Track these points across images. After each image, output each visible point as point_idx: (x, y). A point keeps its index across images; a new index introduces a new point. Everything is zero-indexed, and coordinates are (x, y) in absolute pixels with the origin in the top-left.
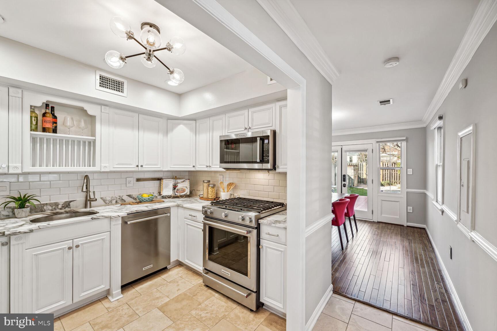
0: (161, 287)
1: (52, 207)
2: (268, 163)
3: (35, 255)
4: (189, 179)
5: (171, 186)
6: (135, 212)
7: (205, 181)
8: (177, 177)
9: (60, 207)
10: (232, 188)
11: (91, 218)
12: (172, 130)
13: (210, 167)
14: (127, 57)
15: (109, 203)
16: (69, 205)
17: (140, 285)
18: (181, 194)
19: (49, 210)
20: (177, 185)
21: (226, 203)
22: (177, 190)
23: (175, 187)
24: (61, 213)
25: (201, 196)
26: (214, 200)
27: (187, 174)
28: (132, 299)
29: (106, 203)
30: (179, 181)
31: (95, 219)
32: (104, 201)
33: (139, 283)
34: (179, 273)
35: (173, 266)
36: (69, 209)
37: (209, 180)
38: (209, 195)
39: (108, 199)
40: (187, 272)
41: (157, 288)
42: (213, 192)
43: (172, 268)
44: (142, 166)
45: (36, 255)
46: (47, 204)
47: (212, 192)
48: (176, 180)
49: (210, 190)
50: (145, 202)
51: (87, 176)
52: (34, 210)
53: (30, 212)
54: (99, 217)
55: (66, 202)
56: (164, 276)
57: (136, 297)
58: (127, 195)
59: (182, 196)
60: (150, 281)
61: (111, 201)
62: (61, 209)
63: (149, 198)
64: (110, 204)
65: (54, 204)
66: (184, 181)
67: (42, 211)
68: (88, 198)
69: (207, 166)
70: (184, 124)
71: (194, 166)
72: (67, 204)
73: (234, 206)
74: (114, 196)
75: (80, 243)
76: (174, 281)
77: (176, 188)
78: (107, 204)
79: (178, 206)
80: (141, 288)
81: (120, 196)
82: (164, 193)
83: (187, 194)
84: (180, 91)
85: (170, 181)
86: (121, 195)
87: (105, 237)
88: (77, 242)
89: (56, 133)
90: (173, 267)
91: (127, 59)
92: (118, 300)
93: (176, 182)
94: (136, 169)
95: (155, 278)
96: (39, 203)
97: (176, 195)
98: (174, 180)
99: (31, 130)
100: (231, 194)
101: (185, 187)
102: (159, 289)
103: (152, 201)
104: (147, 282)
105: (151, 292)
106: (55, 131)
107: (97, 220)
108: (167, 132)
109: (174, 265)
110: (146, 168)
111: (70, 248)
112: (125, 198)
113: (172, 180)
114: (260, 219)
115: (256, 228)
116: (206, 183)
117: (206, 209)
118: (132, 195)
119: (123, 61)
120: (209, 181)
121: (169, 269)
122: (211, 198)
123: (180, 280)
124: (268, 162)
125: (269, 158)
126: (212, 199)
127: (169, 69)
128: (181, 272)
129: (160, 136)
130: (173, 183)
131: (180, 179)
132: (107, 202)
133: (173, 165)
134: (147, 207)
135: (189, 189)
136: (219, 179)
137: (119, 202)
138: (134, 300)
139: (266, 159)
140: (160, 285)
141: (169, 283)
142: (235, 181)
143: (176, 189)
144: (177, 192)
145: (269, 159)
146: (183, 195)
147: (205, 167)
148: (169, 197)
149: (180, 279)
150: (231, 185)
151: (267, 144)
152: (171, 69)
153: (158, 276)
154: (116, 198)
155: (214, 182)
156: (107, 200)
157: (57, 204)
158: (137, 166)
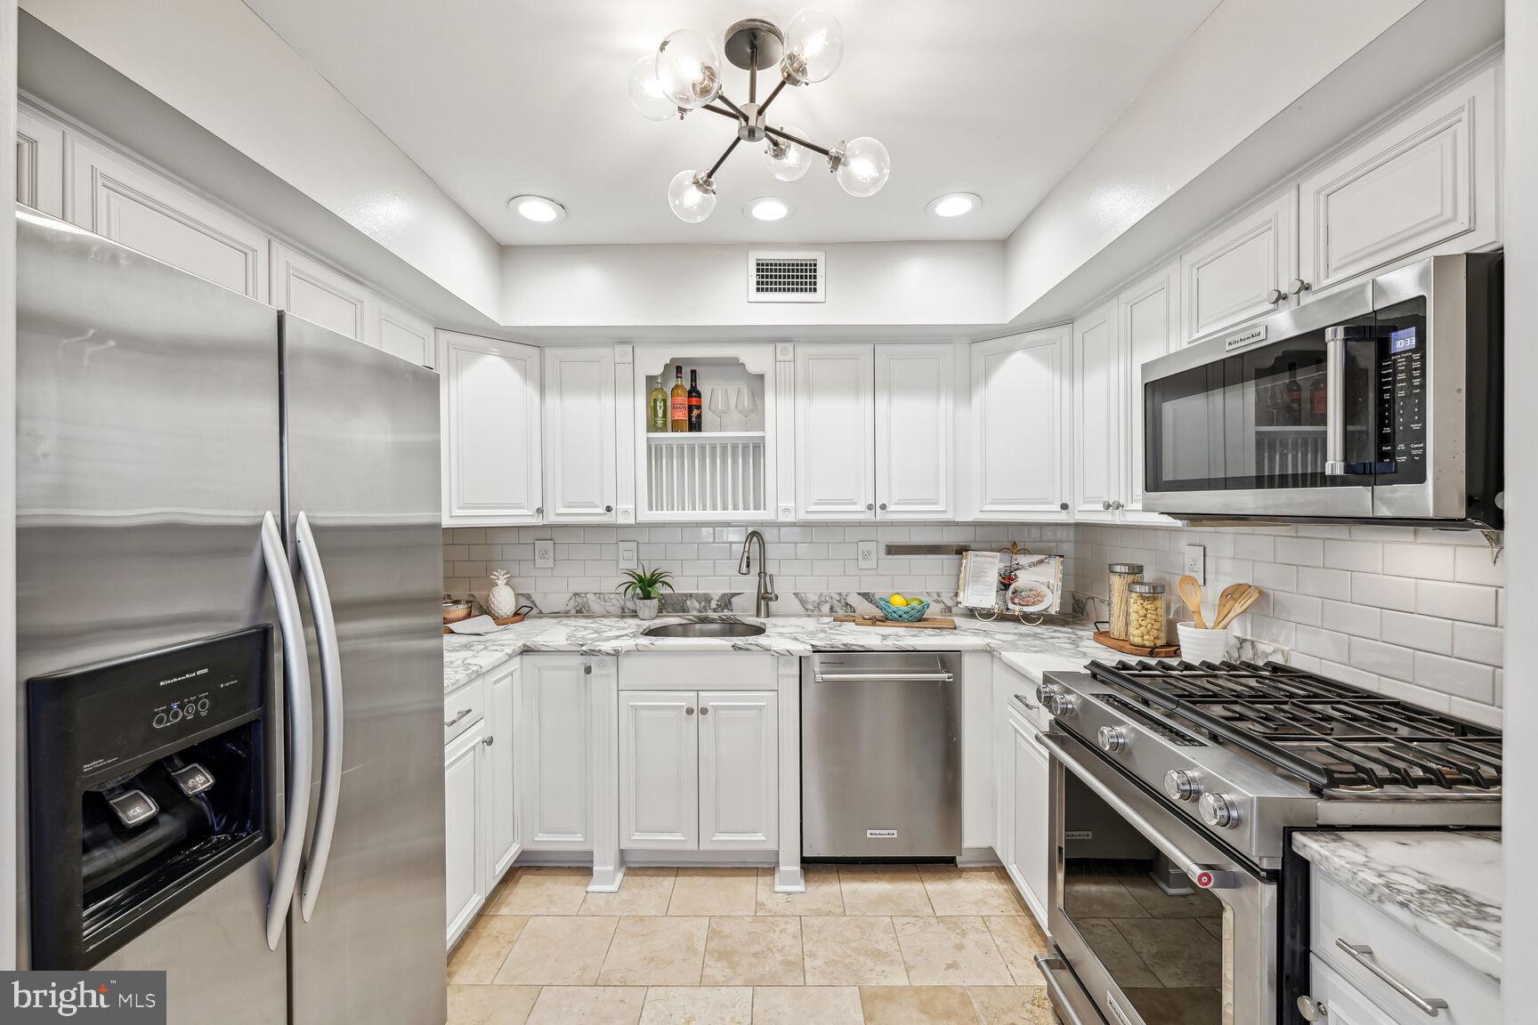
0: (906, 920)
1: (700, 603)
2: (1421, 479)
3: (632, 706)
4: (1062, 556)
5: (993, 578)
6: (843, 648)
7: (1118, 569)
8: (1020, 546)
9: (713, 605)
10: (1238, 609)
11: (733, 646)
12: (986, 376)
13: (1119, 506)
14: (710, 175)
15: (813, 611)
16: (730, 603)
17: (855, 880)
18: (1026, 609)
19: (695, 609)
20: (1015, 575)
21: (1145, 682)
22: (1013, 593)
23: (1006, 582)
24: (712, 621)
25: (1103, 628)
26: (1152, 654)
27: (1070, 534)
28: (818, 913)
29: (807, 610)
30: (1023, 560)
31: (740, 648)
32: (803, 602)
33: (860, 872)
34: (986, 904)
35: (981, 865)
36: (730, 613)
37: (1137, 562)
38: (1132, 630)
39: (813, 598)
40: (1013, 913)
41: (895, 920)
42: (1149, 616)
43: (971, 869)
44: (883, 507)
45: (636, 708)
46: (691, 594)
47: (1145, 616)
48: (1015, 557)
49: (1135, 606)
50: (894, 620)
51: (754, 534)
52: (665, 606)
53: (660, 611)
54: (750, 647)
55: (724, 595)
56: (935, 887)
57: (829, 913)
58: (859, 594)
59: (1028, 618)
60: (891, 880)
61: (818, 607)
62: (715, 611)
63: (906, 609)
64: (815, 613)
65: (703, 597)
66: (1041, 562)
67: (684, 611)
68: (763, 592)
69: (1108, 506)
70: (1027, 348)
71: (1064, 507)
72: (726, 601)
73: (1178, 704)
74: (825, 591)
75: (711, 704)
76: (955, 923)
77: (1010, 585)
78: (810, 612)
79: (989, 652)
80: (854, 892)
81: (840, 594)
82: (970, 598)
83: (1050, 610)
84: (995, 225)
85: (990, 559)
86: (844, 592)
87: (764, 704)
88: (708, 699)
89: (699, 429)
90: (978, 869)
91: (712, 179)
92: (789, 893)
93: (1014, 562)
94: (869, 516)
95: (907, 880)
96: (671, 592)
97: (1008, 609)
98: (1007, 556)
99: (652, 426)
100: (1242, 641)
101: (1042, 584)
102: (898, 922)
103: (920, 620)
104: (880, 880)
105: (872, 919)
106: (695, 425)
107: (743, 652)
108: (966, 387)
109: (980, 862)
110: (898, 512)
111: (690, 711)
112: (855, 600)
113: (998, 554)
114: (1304, 830)
115: (1272, 876)
116: (1120, 574)
117: (1055, 688)
118: (874, 595)
119: (706, 191)
120: (1137, 570)
121: (963, 870)
122: (1138, 640)
123: (977, 931)
124: (1416, 474)
125: (1424, 449)
126: (1143, 646)
127: (825, 152)
128: (995, 901)
129: (946, 405)
130: (1002, 565)
131: (1026, 552)
132: (810, 607)
133: (990, 503)
134: (885, 637)
135: (1059, 592)
136: (1188, 561)
137: (838, 610)
138: (820, 919)
139: (1402, 453)
140: (907, 914)
141: (935, 921)
142: (1263, 576)
143: (1012, 588)
144: (1012, 599)
145: (1423, 456)
146: (1031, 613)
147: (1100, 507)
148: (987, 615)
149: (980, 926)
150: (1235, 596)
151: (1410, 360)
152: (833, 151)
153: (917, 876)
154: (832, 598)
155: (1165, 572)
156: (808, 603)
157: (707, 599)
158: (870, 507)
